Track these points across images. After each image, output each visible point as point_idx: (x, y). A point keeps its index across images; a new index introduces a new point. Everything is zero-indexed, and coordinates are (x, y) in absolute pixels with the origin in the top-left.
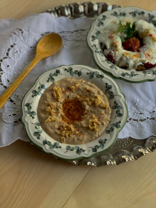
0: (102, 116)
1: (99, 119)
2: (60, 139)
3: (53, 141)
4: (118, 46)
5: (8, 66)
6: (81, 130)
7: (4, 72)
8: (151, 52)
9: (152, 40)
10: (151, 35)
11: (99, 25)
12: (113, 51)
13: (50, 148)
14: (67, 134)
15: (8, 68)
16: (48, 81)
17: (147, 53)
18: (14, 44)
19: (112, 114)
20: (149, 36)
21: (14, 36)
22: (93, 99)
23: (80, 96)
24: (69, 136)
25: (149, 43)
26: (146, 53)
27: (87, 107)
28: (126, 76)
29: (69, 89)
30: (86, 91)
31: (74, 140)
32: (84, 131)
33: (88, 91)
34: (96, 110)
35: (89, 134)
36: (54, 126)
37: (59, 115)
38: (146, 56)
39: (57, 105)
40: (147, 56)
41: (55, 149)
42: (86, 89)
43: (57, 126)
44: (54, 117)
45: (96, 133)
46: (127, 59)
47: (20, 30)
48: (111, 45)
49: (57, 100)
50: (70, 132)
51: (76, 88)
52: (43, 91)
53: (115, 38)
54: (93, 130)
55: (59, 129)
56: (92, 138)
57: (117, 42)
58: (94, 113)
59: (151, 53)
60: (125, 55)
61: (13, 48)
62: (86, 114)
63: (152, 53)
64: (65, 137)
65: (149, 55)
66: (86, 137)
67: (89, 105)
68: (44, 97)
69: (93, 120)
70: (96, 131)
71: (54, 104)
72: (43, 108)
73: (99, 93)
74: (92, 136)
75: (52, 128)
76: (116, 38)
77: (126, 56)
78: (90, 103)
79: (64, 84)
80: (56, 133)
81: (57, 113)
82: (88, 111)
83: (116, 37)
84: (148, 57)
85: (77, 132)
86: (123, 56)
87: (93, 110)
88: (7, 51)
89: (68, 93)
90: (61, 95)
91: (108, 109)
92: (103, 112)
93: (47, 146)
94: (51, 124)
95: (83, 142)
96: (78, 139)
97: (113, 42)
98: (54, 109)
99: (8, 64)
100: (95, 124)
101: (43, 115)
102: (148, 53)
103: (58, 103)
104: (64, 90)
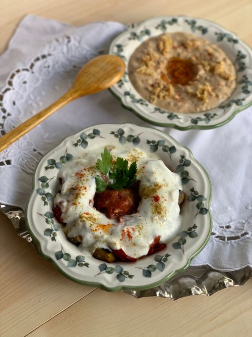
0: (220, 87)
1: (214, 90)
2: (150, 97)
3: (138, 96)
4: (81, 196)
5: (25, 83)
6: (184, 95)
7: (13, 89)
8: (139, 231)
9: (154, 210)
10: (157, 199)
11: (76, 145)
12: (68, 201)
13: (132, 102)
14: (162, 95)
15: (24, 85)
16: (157, 28)
17: (128, 231)
18: (49, 55)
19: (235, 89)
20: (153, 199)
21: (54, 43)
22: (213, 64)
23: (197, 58)
24: (164, 97)
25: (146, 213)
26: (126, 230)
27: (202, 72)
28: (62, 260)
29: (183, 45)
30: (206, 54)
31: (169, 104)
32: (187, 98)
33: (210, 54)
34: (213, 79)
35: (193, 102)
36: (147, 81)
37: (159, 71)
38: (123, 235)
39: (160, 58)
40: (127, 236)
41: (138, 105)
42: (207, 51)
43: (151, 82)
44: (150, 70)
45: (203, 104)
46: (84, 227)
47: (68, 38)
48: (70, 189)
49: (161, 52)
50: (167, 93)
51: (193, 46)
52: (146, 38)
53: (85, 178)
54: (201, 99)
55: (153, 86)
56: (196, 109)
57: (85, 188)
58: (210, 81)
59: (137, 233)
60: (84, 219)
61: (45, 60)
62: (197, 80)
63: (140, 234)
64: (158, 96)
65: (130, 236)
66: (187, 105)
67: (205, 70)
68: (145, 45)
69: (205, 87)
70: (205, 102)
71: (157, 55)
72: (139, 55)
73: (224, 60)
74: (196, 106)
75: (143, 82)
76: (87, 180)
77: (84, 221)
78: (208, 68)
79: (178, 38)
80: (147, 89)
81: (156, 68)
82: (201, 77)
83: (90, 177)
84: (128, 239)
85: (177, 97)
86: (80, 219)
87: (208, 78)
88: (32, 61)
89: (180, 50)
90: (169, 49)
91: (232, 82)
92: (223, 83)
93: (128, 99)
94: (143, 77)
95: (181, 110)
96: (176, 105)
97: (78, 185)
98: (154, 61)
99: (26, 79)
100: (206, 93)
101: (136, 64)
102: (131, 230)
103: (162, 56)
104: (176, 44)
